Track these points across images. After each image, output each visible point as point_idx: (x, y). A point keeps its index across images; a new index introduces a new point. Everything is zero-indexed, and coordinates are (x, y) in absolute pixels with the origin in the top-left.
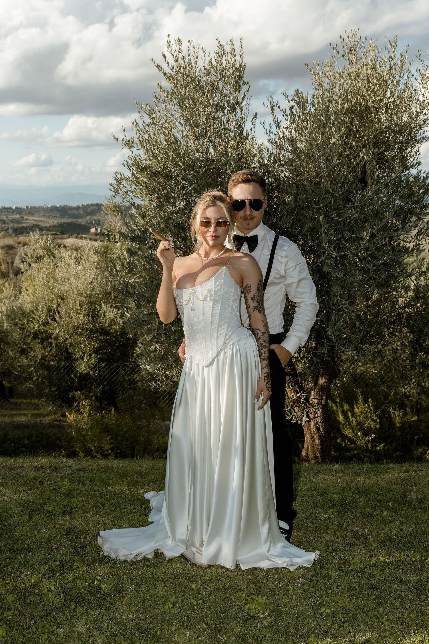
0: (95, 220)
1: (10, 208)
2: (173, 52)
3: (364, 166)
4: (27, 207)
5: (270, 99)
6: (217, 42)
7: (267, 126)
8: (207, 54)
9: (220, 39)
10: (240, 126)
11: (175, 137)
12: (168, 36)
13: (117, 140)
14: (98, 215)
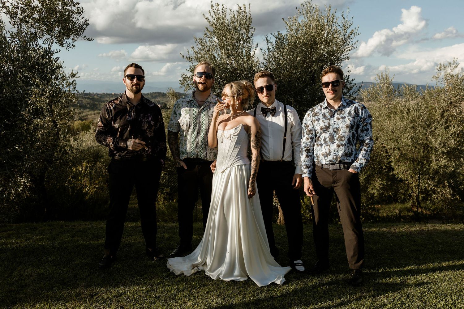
0: (157, 101)
1: (111, 94)
2: (214, 11)
3: (314, 73)
4: (120, 94)
5: (266, 37)
6: (238, 5)
7: (263, 51)
8: (232, 12)
9: (239, 4)
10: (249, 50)
11: (214, 56)
12: (212, 2)
13: (183, 57)
14: (159, 98)
